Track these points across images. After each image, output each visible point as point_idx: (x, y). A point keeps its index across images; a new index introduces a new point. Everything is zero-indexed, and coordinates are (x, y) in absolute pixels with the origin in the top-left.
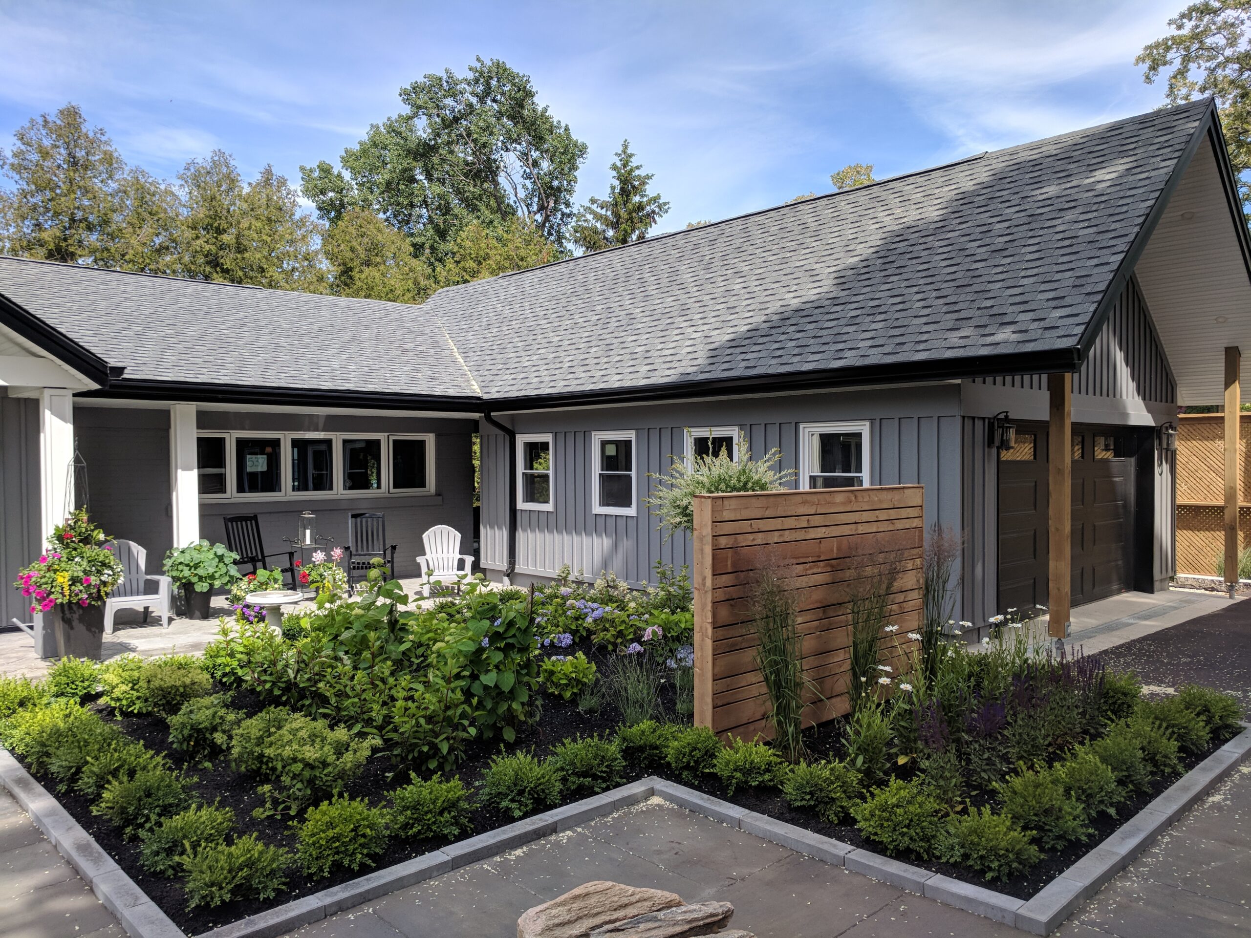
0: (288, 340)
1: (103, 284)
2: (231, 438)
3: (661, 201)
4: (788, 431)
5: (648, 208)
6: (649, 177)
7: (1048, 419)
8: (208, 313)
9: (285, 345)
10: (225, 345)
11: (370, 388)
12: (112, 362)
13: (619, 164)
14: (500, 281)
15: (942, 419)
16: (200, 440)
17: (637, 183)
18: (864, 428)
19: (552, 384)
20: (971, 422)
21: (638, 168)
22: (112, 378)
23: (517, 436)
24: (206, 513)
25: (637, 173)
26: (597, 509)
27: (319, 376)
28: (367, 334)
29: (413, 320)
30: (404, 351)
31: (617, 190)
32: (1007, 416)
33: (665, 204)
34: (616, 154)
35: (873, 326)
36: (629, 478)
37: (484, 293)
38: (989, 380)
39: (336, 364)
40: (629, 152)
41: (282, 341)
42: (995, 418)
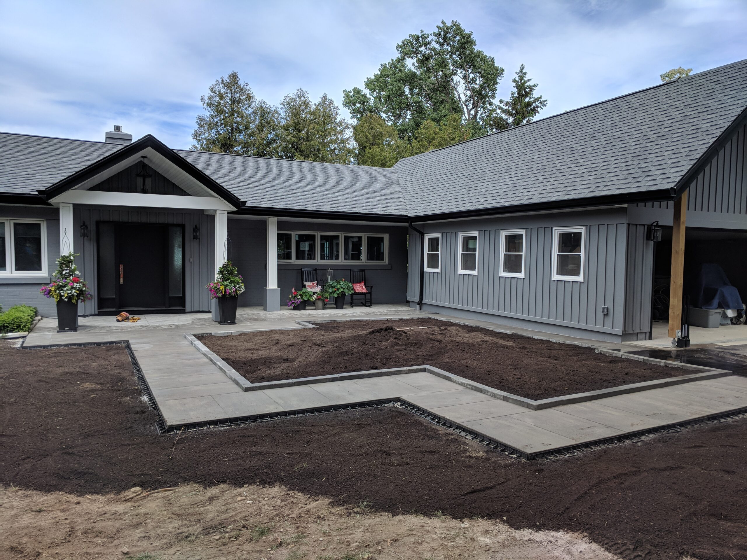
0: (320, 188)
1: (242, 163)
2: (294, 235)
3: (542, 100)
4: (548, 231)
5: (534, 104)
6: (535, 86)
7: (672, 224)
8: (285, 175)
9: (318, 190)
10: (291, 191)
11: (354, 211)
12: (242, 199)
13: (517, 79)
14: (430, 154)
15: (618, 225)
16: (278, 234)
17: (528, 90)
18: (582, 230)
19: (440, 208)
20: (635, 227)
21: (529, 80)
22: (242, 207)
23: (425, 235)
24: (281, 268)
25: (528, 84)
26: (460, 271)
27: (331, 205)
28: (359, 184)
29: (384, 176)
30: (375, 192)
31: (516, 95)
32: (657, 224)
33: (544, 101)
34: (517, 73)
36: (475, 255)
37: (420, 162)
38: (656, 204)
39: (340, 200)
40: (524, 71)
41: (318, 189)
42: (652, 225)
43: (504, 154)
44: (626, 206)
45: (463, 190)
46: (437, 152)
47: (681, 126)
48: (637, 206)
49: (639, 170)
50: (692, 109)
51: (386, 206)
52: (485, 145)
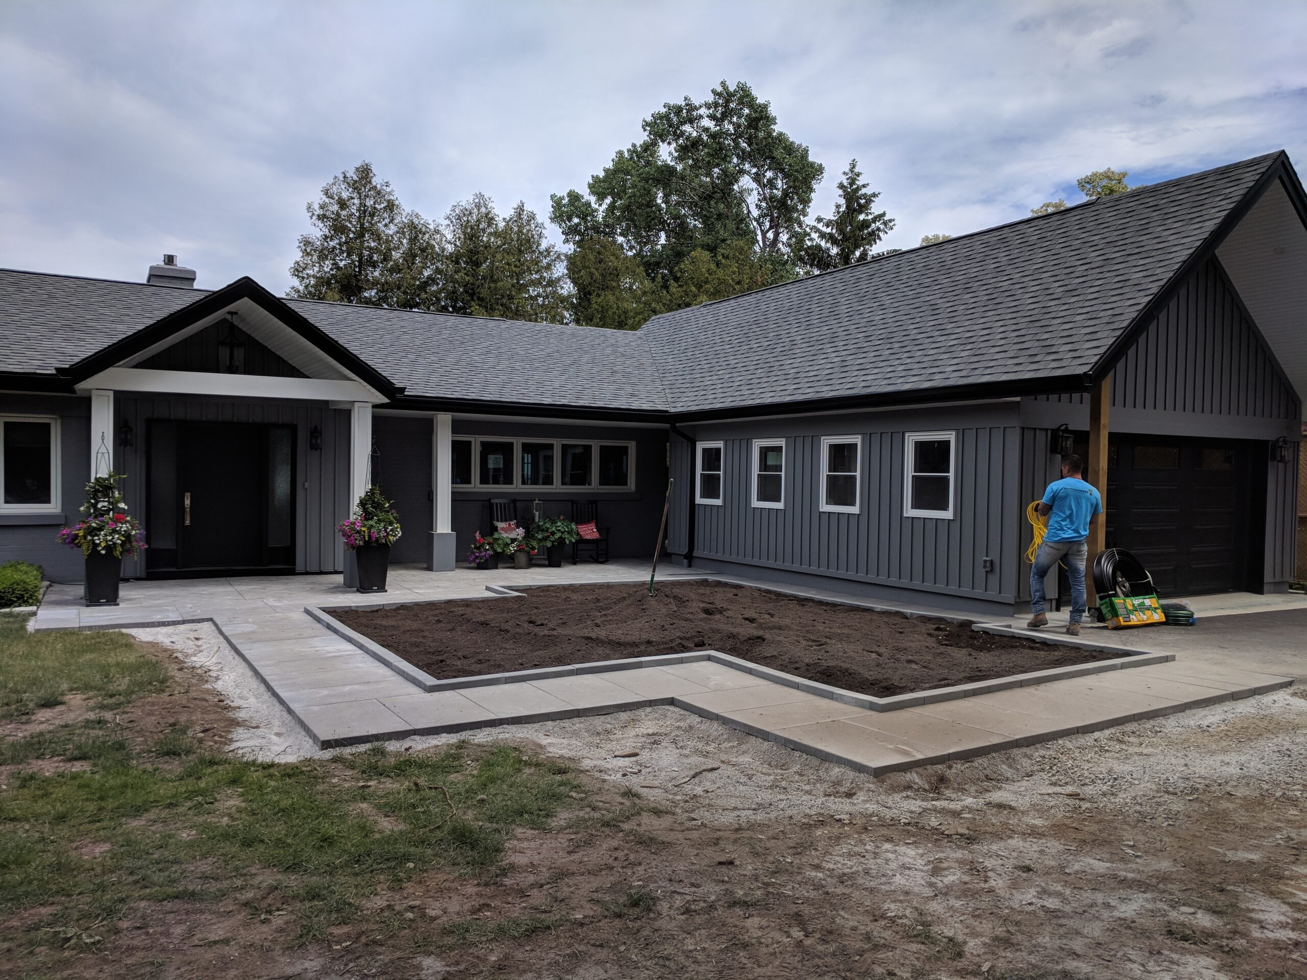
0: (522, 364)
2: (476, 442)
3: (886, 218)
4: (897, 437)
5: (873, 225)
6: (874, 195)
7: (1087, 428)
8: (462, 343)
9: (519, 368)
10: (474, 369)
11: (581, 403)
13: (845, 183)
14: (702, 309)
15: (1007, 430)
16: (453, 442)
17: (863, 201)
18: (951, 436)
19: (722, 400)
20: (1032, 433)
21: (864, 186)
22: (399, 396)
23: (697, 443)
24: (456, 499)
25: (863, 191)
26: (756, 503)
27: (542, 394)
28: (586, 358)
29: (626, 345)
31: (843, 209)
32: (1067, 428)
33: (890, 221)
34: (844, 173)
35: (962, 354)
36: (780, 477)
37: (688, 320)
38: (1065, 397)
39: (557, 384)
40: (856, 170)
41: (517, 365)
42: (1058, 429)
43: (826, 313)
44: (1018, 399)
45: (760, 371)
46: (714, 306)
47: (1100, 276)
48: (1036, 399)
49: (1037, 344)
50: (1117, 249)
51: (633, 395)
52: (794, 297)
